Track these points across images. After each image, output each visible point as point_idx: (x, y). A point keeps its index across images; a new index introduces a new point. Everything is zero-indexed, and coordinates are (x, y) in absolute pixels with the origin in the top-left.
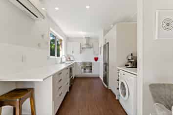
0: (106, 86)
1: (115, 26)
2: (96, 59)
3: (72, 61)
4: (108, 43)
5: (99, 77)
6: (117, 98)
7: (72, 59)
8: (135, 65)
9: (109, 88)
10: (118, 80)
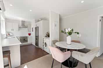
0: (37, 47)
1: (42, 21)
2: (30, 34)
3: (12, 36)
4: (38, 27)
5: (32, 44)
6: (43, 49)
7: (11, 35)
8: (49, 36)
9: (39, 47)
10: (43, 42)
